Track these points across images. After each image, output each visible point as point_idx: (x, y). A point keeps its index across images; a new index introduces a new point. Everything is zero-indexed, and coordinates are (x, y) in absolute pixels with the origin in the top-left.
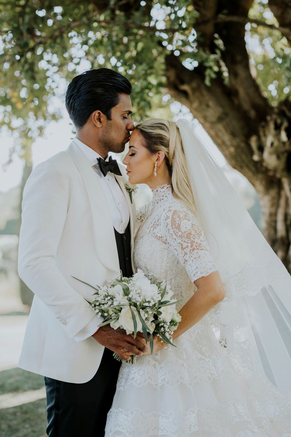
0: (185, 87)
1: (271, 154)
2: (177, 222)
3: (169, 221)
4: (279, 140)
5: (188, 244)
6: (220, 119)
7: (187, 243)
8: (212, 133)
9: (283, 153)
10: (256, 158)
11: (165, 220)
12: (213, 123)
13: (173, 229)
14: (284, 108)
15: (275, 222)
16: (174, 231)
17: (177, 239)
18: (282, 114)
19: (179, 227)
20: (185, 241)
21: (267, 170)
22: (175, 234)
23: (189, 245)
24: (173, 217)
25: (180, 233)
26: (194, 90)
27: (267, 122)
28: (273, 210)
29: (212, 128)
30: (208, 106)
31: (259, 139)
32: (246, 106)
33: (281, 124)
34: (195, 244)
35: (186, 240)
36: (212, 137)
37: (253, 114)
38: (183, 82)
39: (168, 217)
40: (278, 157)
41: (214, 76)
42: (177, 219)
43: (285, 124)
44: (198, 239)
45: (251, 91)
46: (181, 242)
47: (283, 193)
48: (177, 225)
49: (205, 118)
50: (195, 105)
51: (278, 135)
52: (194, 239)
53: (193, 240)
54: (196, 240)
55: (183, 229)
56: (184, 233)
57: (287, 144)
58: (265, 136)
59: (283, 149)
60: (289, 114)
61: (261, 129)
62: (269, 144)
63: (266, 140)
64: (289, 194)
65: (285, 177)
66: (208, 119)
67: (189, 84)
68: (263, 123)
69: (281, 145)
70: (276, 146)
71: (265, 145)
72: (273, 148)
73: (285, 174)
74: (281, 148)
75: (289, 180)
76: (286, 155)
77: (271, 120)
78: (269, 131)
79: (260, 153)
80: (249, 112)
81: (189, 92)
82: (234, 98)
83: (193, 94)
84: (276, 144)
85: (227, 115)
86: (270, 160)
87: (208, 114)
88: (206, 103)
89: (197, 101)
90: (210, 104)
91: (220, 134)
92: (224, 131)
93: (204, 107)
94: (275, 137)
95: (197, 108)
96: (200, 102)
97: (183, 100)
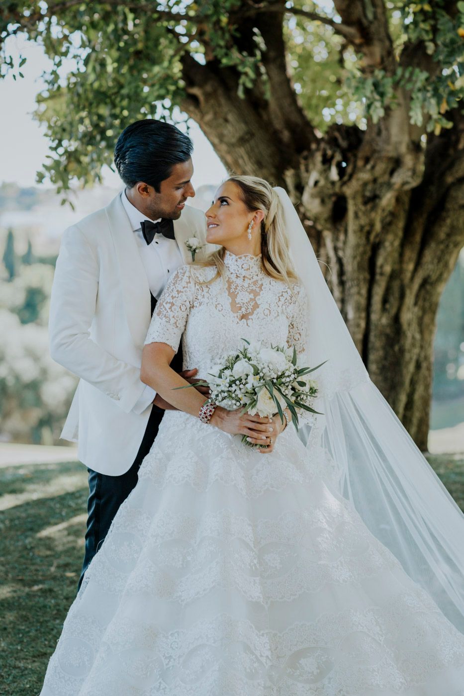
0: (196, 91)
1: (313, 196)
4: (327, 178)
6: (242, 141)
8: (229, 159)
9: (330, 196)
12: (231, 146)
14: (337, 134)
18: (333, 142)
21: (304, 218)
26: (208, 96)
27: (309, 149)
29: (229, 152)
30: (226, 120)
31: (298, 175)
32: (278, 124)
33: (332, 157)
37: (286, 135)
38: (194, 85)
40: (323, 202)
41: (249, 85)
43: (338, 158)
45: (286, 102)
47: (322, 252)
49: (221, 137)
50: (209, 117)
51: (326, 171)
57: (338, 185)
58: (307, 171)
59: (331, 192)
60: (344, 144)
61: (302, 161)
62: (311, 182)
63: (309, 178)
64: (331, 254)
65: (328, 229)
66: (226, 139)
67: (201, 86)
68: (305, 153)
69: (329, 185)
70: (323, 187)
71: (307, 183)
72: (317, 189)
73: (329, 226)
74: (328, 189)
75: (334, 233)
76: (334, 199)
77: (318, 149)
78: (314, 164)
79: (298, 194)
80: (281, 132)
81: (202, 98)
82: (260, 111)
83: (206, 101)
84: (321, 183)
85: (252, 135)
86: (312, 204)
87: (225, 132)
88: (224, 116)
89: (211, 113)
90: (229, 118)
91: (240, 161)
92: (246, 158)
93: (221, 121)
94: (321, 174)
95: (208, 122)
96: (215, 114)
97: (191, 108)
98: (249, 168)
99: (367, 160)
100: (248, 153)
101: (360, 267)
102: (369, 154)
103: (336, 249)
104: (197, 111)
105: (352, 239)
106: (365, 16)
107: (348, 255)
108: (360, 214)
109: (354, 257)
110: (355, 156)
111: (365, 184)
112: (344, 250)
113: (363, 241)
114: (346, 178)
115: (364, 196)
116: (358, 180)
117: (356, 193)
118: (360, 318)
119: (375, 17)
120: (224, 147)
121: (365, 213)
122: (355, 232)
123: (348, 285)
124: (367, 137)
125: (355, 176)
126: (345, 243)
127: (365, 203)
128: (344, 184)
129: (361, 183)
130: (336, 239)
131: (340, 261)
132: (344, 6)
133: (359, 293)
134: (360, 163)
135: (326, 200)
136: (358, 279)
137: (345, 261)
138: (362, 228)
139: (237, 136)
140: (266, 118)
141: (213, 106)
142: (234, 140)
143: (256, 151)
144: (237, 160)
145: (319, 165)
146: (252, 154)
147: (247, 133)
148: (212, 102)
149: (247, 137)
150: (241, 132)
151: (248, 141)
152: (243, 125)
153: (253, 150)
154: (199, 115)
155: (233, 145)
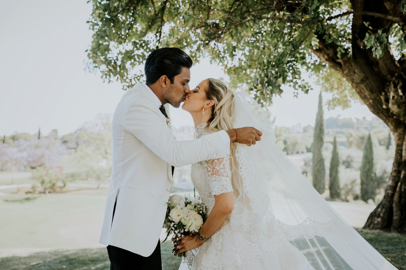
0: (340, 61)
1: (393, 104)
4: (398, 94)
6: (362, 81)
9: (402, 104)
12: (357, 84)
14: (402, 73)
15: (402, 150)
18: (399, 77)
21: (393, 115)
26: (345, 62)
28: (400, 142)
29: (357, 87)
30: (355, 72)
31: (386, 94)
33: (398, 84)
34: (215, 170)
36: (358, 93)
40: (399, 107)
41: (343, 52)
43: (400, 84)
44: (218, 167)
49: (353, 80)
50: (346, 72)
51: (396, 91)
54: (216, 167)
57: (404, 98)
58: (389, 92)
59: (402, 101)
61: (386, 87)
62: (391, 97)
63: (390, 95)
66: (355, 81)
67: (342, 58)
68: (387, 83)
69: (399, 98)
70: (396, 99)
72: (394, 100)
74: (400, 100)
76: (404, 105)
78: (391, 88)
79: (387, 104)
80: (387, 76)
81: (342, 63)
82: (373, 67)
83: (345, 64)
84: (396, 97)
85: (368, 78)
86: (394, 108)
87: (355, 78)
88: (353, 70)
89: (347, 69)
90: (356, 71)
91: (363, 91)
92: (365, 89)
93: (352, 73)
94: (394, 93)
95: (346, 74)
96: (349, 70)
97: (338, 69)
98: (367, 93)
100: (366, 87)
104: (341, 70)
120: (355, 85)
135: (401, 106)
139: (360, 79)
140: (376, 70)
141: (348, 66)
142: (359, 81)
143: (370, 85)
144: (361, 90)
145: (393, 88)
146: (368, 87)
147: (365, 77)
148: (347, 65)
149: (365, 79)
150: (362, 77)
151: (365, 81)
152: (363, 74)
153: (368, 85)
154: (342, 71)
155: (358, 83)
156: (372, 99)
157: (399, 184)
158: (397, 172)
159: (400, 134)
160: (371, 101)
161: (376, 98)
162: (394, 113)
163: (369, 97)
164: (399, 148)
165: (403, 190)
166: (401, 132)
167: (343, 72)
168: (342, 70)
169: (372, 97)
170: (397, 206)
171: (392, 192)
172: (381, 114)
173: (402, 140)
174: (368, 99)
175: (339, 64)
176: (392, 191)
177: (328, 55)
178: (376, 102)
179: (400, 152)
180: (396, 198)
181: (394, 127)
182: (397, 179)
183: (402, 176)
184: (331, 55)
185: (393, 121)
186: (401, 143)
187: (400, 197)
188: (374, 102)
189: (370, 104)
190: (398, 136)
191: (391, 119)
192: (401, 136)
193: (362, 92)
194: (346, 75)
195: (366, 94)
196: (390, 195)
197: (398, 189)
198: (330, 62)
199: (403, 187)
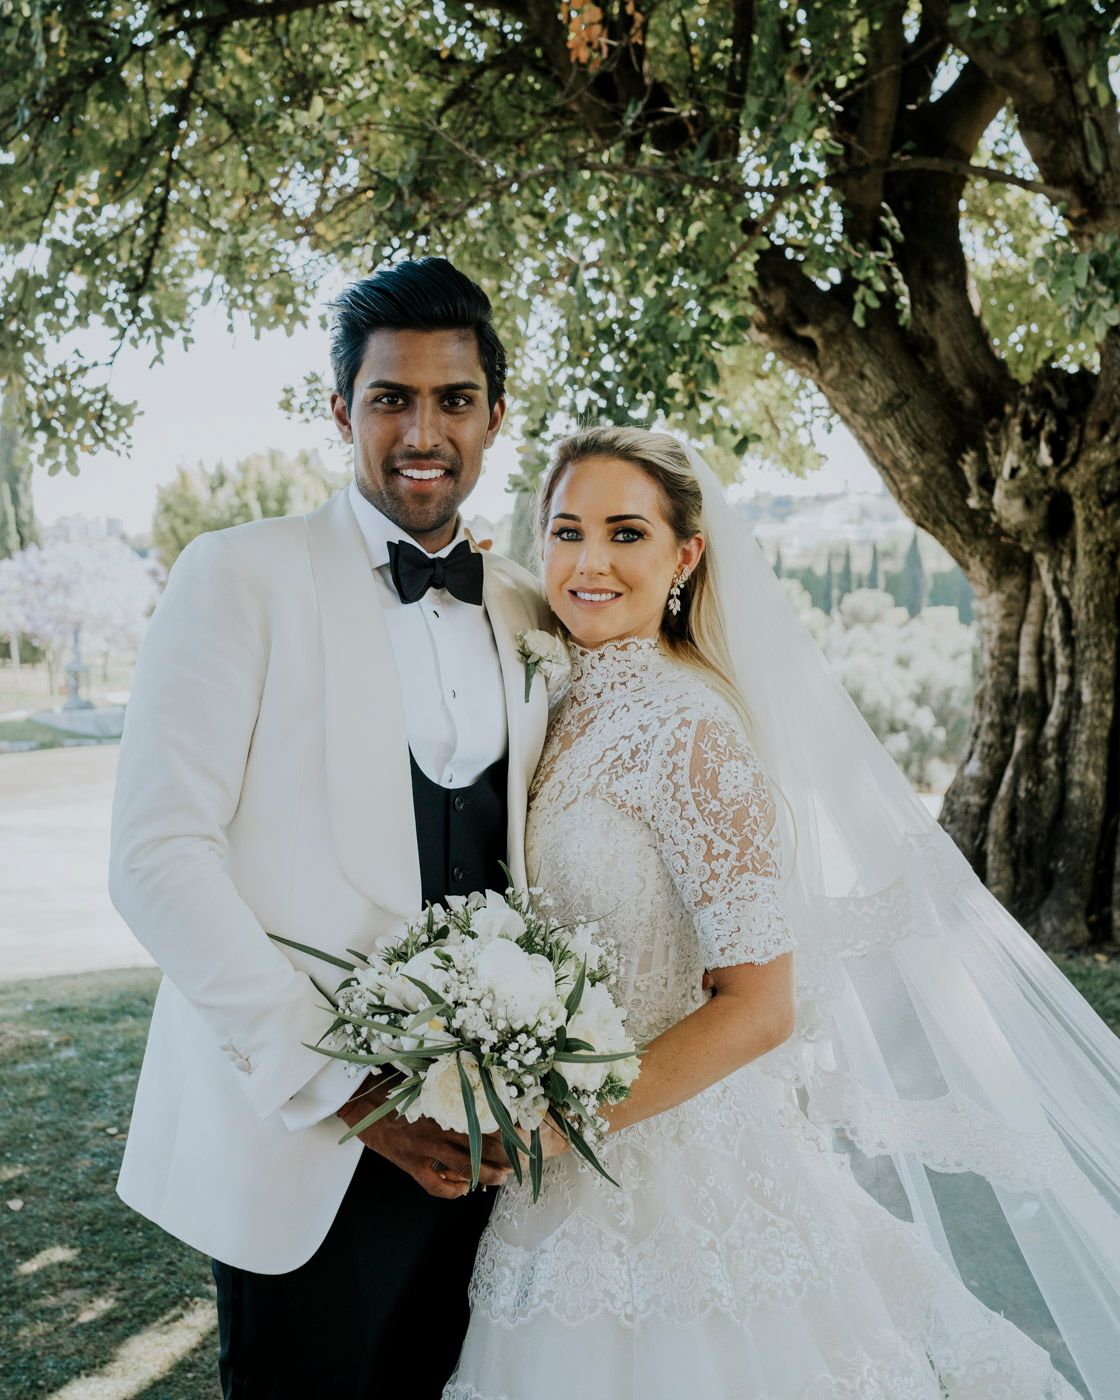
0: (809, 331)
1: (1009, 495)
2: (710, 765)
3: (684, 757)
4: (1033, 462)
5: (730, 847)
6: (889, 408)
7: (730, 842)
8: (870, 439)
9: (1040, 494)
10: (973, 502)
11: (670, 754)
12: (872, 417)
13: (693, 785)
14: (1048, 386)
15: (1016, 655)
16: (695, 795)
17: (700, 823)
18: (1041, 399)
19: (713, 785)
20: (723, 836)
21: (999, 531)
22: (698, 804)
23: (735, 850)
24: (696, 747)
25: (715, 806)
26: (829, 338)
27: (1001, 415)
28: (1010, 627)
29: (868, 428)
30: (862, 376)
31: (983, 458)
32: (954, 378)
33: (1041, 425)
34: (751, 849)
35: (728, 833)
36: (867, 447)
37: (969, 396)
38: (804, 321)
39: (680, 746)
40: (1028, 504)
41: (875, 304)
42: (711, 755)
43: (1050, 426)
44: (765, 837)
45: (967, 345)
46: (711, 835)
47: (1035, 587)
48: (708, 775)
49: (854, 404)
50: (832, 372)
51: (1030, 452)
52: (754, 832)
53: (750, 836)
54: (758, 840)
55: (727, 792)
56: (728, 805)
57: (1053, 475)
58: (998, 453)
59: (1042, 485)
60: (1062, 402)
61: (989, 436)
62: (1006, 472)
63: (1001, 463)
64: (1050, 592)
65: (1043, 551)
66: (863, 407)
67: (818, 323)
68: (994, 421)
69: (1038, 476)
70: (1026, 478)
71: (999, 474)
72: (1017, 483)
73: (1042, 544)
74: (1037, 482)
75: (1052, 558)
76: (1047, 498)
77: (1014, 415)
78: (1008, 438)
79: (985, 493)
80: (961, 392)
81: (819, 343)
82: (922, 359)
83: (827, 346)
84: (1024, 471)
85: (907, 397)
86: (1009, 509)
87: (862, 395)
88: (857, 368)
89: (837, 364)
90: (868, 372)
91: (888, 441)
92: (897, 436)
93: (852, 377)
94: (1021, 455)
95: (832, 380)
96: (842, 366)
97: (804, 360)
98: (903, 452)
99: (1104, 428)
100: (900, 428)
101: (1100, 614)
102: (1106, 416)
103: (1057, 584)
104: (813, 365)
105: (1084, 566)
106: (1089, 166)
107: (1078, 593)
108: (1096, 523)
109: (1090, 598)
110: (1082, 422)
111: (1102, 471)
112: (1070, 585)
113: (1104, 569)
114: (1066, 462)
115: (1100, 492)
116: (1088, 463)
117: (1086, 486)
118: (1103, 700)
119: (1107, 167)
120: (860, 420)
121: (1103, 522)
122: (1088, 554)
123: (1082, 644)
124: (1102, 386)
125: (1083, 458)
126: (1072, 573)
127: (1104, 505)
128: (1065, 470)
129: (1093, 468)
130: (1056, 567)
131: (1064, 603)
132: (1046, 153)
133: (1099, 658)
134: (1091, 434)
135: (1035, 501)
136: (1097, 634)
137: (1073, 603)
138: (1100, 547)
139: (880, 401)
140: (931, 370)
141: (838, 352)
142: (875, 408)
143: (914, 424)
144: (883, 440)
145: (1017, 441)
146: (908, 429)
147: (897, 395)
148: (837, 347)
149: (900, 401)
150: (887, 395)
151: (899, 408)
152: (890, 383)
153: (909, 423)
154: (816, 370)
155: (874, 416)
156: (921, 473)
157: (1009, 773)
158: (998, 730)
159: (1010, 597)
160: (916, 480)
161: (934, 468)
162: (1005, 526)
163: (909, 465)
164: (1011, 646)
165: (1022, 794)
166: (1015, 591)
167: (821, 374)
168: (818, 365)
169: (922, 466)
170: (1002, 850)
171: (983, 802)
172: (947, 527)
173: (1016, 618)
174: (905, 472)
175: (809, 345)
176: (982, 797)
177: (767, 310)
178: (933, 483)
179: (1008, 659)
180: (997, 820)
181: (991, 572)
182: (999, 755)
183: (1018, 745)
184: (777, 312)
185: (989, 553)
186: (1014, 627)
187: (1012, 818)
188: (925, 483)
189: (911, 488)
190: (1004, 605)
191: (983, 544)
192: (1013, 604)
193: (887, 448)
194: (833, 384)
195: (901, 453)
196: (974, 810)
197: (1003, 790)
198: (771, 335)
199: (1023, 783)
